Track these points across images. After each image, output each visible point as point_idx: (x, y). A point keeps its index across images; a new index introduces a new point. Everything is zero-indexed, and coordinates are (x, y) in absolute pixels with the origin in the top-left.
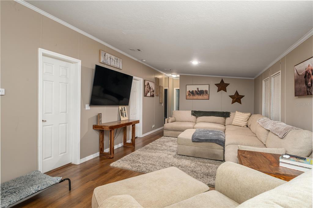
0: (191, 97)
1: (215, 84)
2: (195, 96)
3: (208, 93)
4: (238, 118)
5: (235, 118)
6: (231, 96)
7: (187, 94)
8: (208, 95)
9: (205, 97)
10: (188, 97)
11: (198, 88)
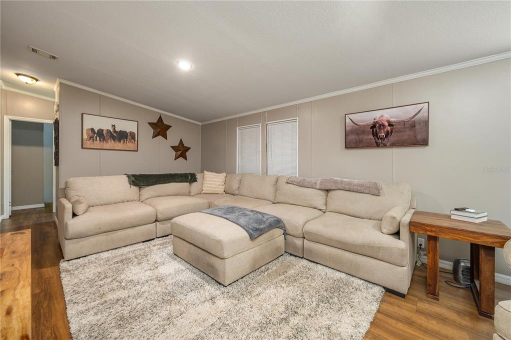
0: (97, 143)
1: (149, 123)
2: (107, 142)
3: (136, 139)
4: (213, 181)
5: (208, 182)
6: (173, 147)
7: (85, 136)
8: (136, 142)
9: (130, 145)
10: (88, 144)
11: (114, 126)
